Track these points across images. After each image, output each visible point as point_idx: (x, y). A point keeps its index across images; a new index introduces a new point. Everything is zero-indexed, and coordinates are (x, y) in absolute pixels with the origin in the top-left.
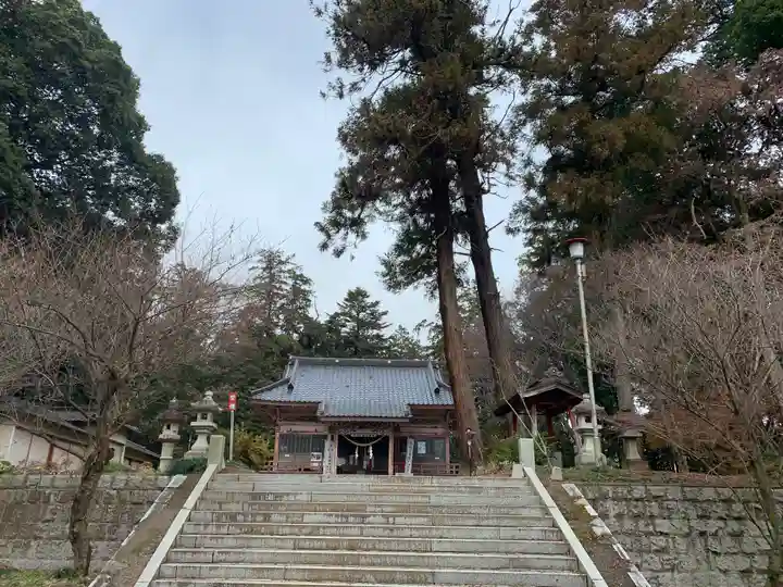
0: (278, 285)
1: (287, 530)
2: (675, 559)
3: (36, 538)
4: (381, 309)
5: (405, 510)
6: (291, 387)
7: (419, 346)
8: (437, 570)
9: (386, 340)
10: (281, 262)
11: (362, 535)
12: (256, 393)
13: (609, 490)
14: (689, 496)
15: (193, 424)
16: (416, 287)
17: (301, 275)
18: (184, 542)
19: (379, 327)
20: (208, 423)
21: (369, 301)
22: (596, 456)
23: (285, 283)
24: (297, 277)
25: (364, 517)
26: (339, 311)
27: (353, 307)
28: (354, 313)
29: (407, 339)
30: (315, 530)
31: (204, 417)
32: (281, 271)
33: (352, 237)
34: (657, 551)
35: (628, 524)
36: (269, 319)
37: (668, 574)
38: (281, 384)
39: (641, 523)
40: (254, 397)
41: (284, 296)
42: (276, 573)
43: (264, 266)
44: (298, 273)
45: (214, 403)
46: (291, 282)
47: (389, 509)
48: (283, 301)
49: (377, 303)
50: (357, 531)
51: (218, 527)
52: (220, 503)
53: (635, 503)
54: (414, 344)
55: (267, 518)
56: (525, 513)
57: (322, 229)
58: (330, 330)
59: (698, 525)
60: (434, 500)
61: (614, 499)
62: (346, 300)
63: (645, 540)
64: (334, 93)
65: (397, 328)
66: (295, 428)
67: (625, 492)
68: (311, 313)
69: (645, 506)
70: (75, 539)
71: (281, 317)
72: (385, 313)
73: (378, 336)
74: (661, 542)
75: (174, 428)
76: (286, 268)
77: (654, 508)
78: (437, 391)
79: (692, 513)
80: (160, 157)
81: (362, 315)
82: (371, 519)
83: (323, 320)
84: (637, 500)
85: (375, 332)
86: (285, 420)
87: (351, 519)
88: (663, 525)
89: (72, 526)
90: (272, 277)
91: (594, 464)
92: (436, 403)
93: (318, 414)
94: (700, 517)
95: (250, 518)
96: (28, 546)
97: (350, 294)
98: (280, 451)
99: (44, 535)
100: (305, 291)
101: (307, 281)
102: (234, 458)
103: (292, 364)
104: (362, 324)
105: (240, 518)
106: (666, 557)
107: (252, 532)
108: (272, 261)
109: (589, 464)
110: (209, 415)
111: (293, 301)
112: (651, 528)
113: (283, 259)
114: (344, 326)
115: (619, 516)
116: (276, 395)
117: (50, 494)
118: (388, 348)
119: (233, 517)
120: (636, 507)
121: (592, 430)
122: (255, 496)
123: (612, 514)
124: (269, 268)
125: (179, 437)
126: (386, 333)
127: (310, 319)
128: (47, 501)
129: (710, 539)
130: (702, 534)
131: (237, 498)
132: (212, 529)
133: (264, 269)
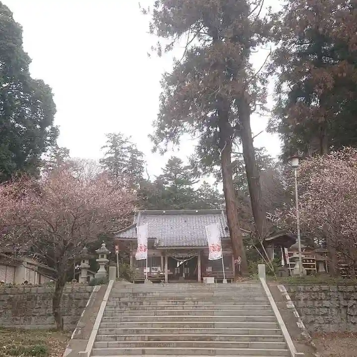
0: (121, 158)
1: (150, 308)
2: (331, 318)
3: (34, 316)
5: (203, 299)
7: (217, 194)
8: (215, 322)
9: (195, 192)
10: (123, 142)
11: (183, 309)
12: (117, 234)
13: (302, 287)
14: (340, 289)
15: (97, 260)
16: (208, 176)
17: (136, 150)
18: (107, 314)
19: (190, 183)
20: (105, 259)
21: (182, 165)
22: (300, 271)
23: (126, 156)
24: (133, 152)
25: (184, 302)
26: (163, 174)
27: (171, 170)
28: (173, 174)
29: (210, 190)
30: (163, 308)
31: (102, 257)
32: (122, 148)
33: (171, 143)
34: (322, 315)
35: (310, 303)
37: (327, 325)
38: (132, 227)
39: (316, 302)
40: (116, 237)
41: (125, 166)
42: (148, 325)
43: (111, 144)
44: (134, 148)
45: (107, 250)
46: (129, 155)
47: (195, 298)
48: (125, 169)
50: (182, 308)
51: (120, 308)
52: (120, 298)
53: (313, 293)
54: (214, 194)
55: (141, 303)
56: (257, 299)
57: (153, 139)
59: (343, 303)
60: (216, 294)
61: (304, 292)
62: (167, 165)
63: (317, 310)
64: (156, 53)
65: (203, 184)
67: (309, 289)
68: (145, 176)
69: (318, 295)
70: (56, 315)
73: (190, 189)
74: (325, 311)
75: (87, 262)
76: (125, 145)
77: (323, 295)
79: (341, 297)
80: (41, 81)
82: (187, 303)
83: (153, 180)
84: (314, 292)
85: (188, 186)
87: (178, 303)
88: (327, 303)
89: (54, 310)
90: (117, 153)
91: (299, 275)
92: (226, 236)
93: (155, 245)
94: (345, 299)
95: (133, 304)
96: (30, 320)
97: (170, 161)
98: (133, 267)
99: (37, 314)
100: (140, 161)
101: (140, 154)
102: (120, 277)
103: (137, 215)
104: (178, 182)
105: (129, 304)
106: (326, 317)
107: (135, 310)
108: (116, 142)
109: (297, 275)
110: (105, 256)
111: (132, 168)
112: (320, 305)
113: (124, 140)
114: (167, 183)
115: (305, 300)
117: (37, 296)
118: (197, 197)
119: (126, 304)
120: (313, 295)
121: (298, 258)
122: (135, 294)
123: (303, 298)
124: (114, 146)
125: (89, 266)
127: (144, 180)
128: (36, 299)
129: (349, 309)
130: (346, 307)
131: (126, 295)
132: (118, 309)
133: (112, 147)
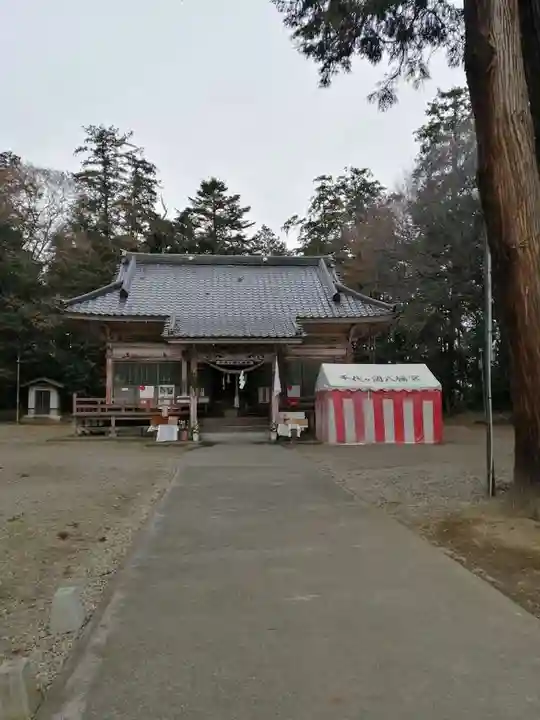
0: (114, 173)
4: (241, 204)
6: (124, 295)
9: (247, 242)
10: (116, 143)
12: (71, 304)
17: (143, 161)
19: (239, 226)
21: (227, 194)
23: (123, 170)
24: (137, 164)
26: (192, 207)
27: (207, 202)
28: (209, 210)
29: (272, 241)
32: (116, 155)
36: (105, 217)
38: (110, 290)
40: (69, 309)
41: (123, 187)
43: (95, 147)
44: (139, 157)
46: (130, 169)
48: (122, 194)
49: (237, 197)
58: (182, 230)
62: (199, 193)
65: (260, 228)
66: (133, 352)
68: (158, 209)
71: (123, 214)
72: (247, 210)
73: (239, 238)
76: (123, 150)
78: (336, 299)
81: (218, 212)
83: (172, 216)
85: (234, 233)
86: (120, 339)
92: (337, 314)
93: (165, 334)
97: (204, 186)
98: (115, 384)
100: (149, 181)
101: (150, 169)
103: (127, 263)
104: (219, 223)
108: (104, 141)
111: (135, 194)
113: (118, 138)
114: (198, 226)
116: (104, 306)
118: (250, 252)
124: (101, 150)
126: (249, 234)
127: (157, 216)
133: (95, 152)
